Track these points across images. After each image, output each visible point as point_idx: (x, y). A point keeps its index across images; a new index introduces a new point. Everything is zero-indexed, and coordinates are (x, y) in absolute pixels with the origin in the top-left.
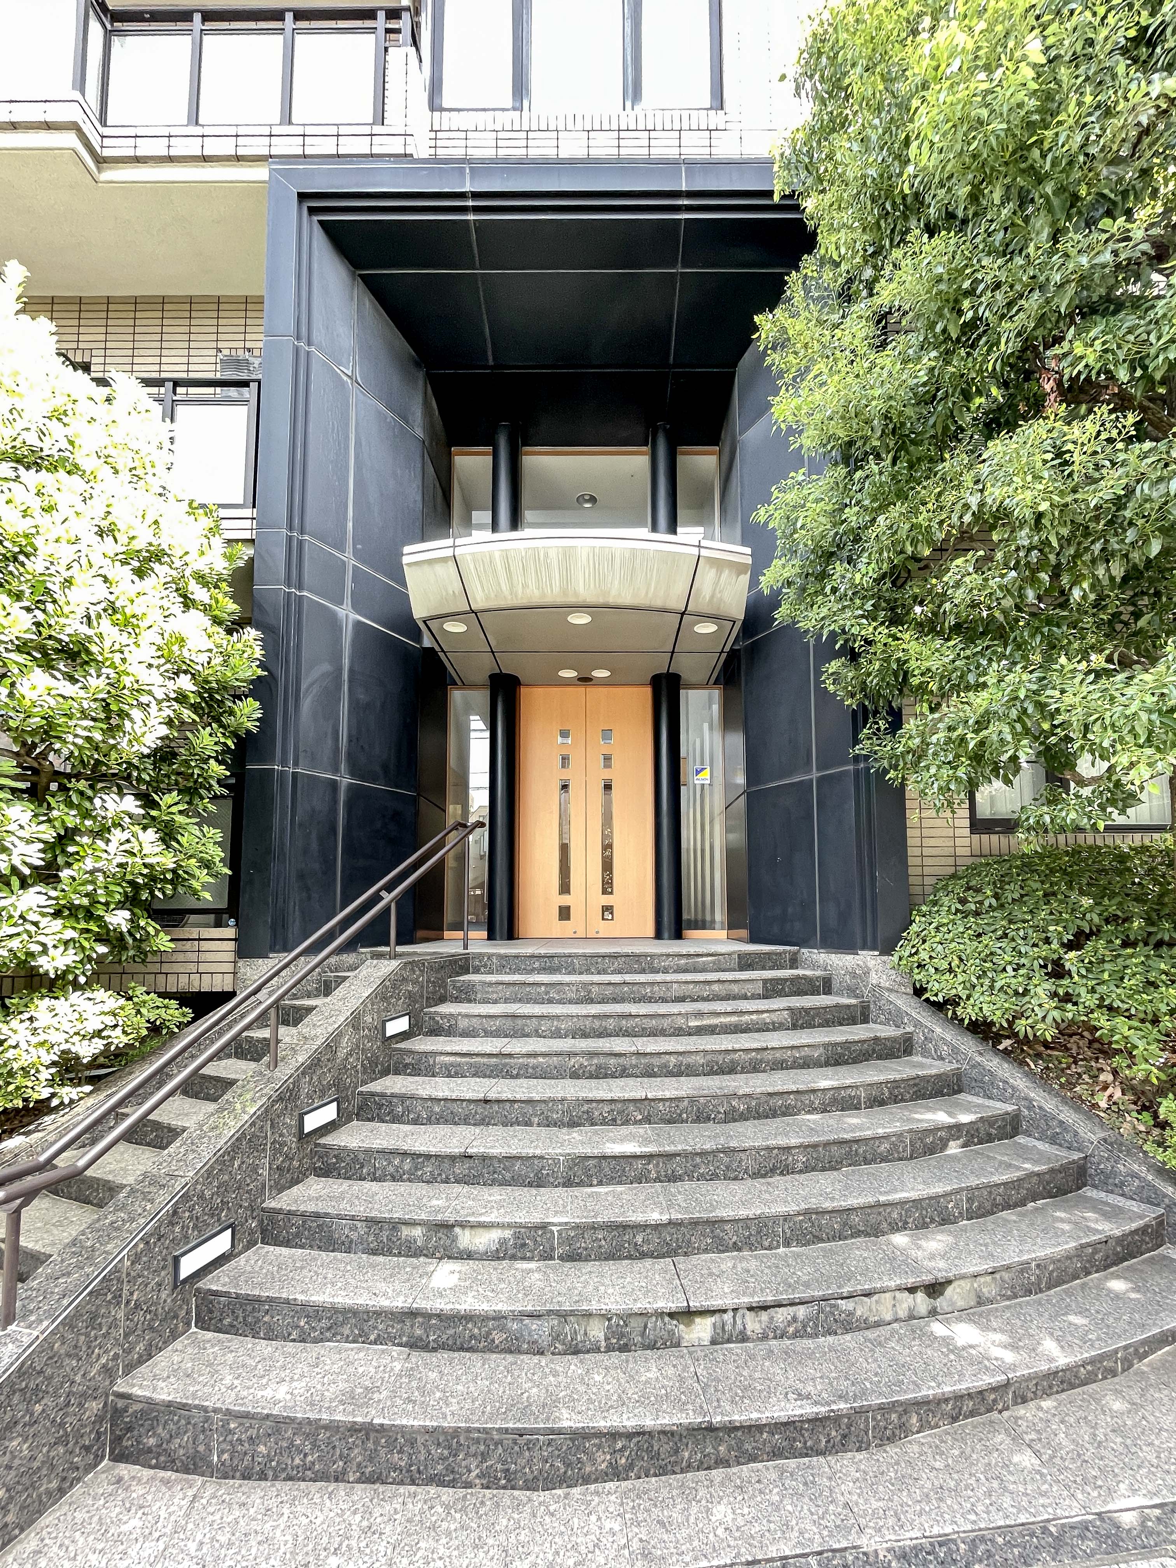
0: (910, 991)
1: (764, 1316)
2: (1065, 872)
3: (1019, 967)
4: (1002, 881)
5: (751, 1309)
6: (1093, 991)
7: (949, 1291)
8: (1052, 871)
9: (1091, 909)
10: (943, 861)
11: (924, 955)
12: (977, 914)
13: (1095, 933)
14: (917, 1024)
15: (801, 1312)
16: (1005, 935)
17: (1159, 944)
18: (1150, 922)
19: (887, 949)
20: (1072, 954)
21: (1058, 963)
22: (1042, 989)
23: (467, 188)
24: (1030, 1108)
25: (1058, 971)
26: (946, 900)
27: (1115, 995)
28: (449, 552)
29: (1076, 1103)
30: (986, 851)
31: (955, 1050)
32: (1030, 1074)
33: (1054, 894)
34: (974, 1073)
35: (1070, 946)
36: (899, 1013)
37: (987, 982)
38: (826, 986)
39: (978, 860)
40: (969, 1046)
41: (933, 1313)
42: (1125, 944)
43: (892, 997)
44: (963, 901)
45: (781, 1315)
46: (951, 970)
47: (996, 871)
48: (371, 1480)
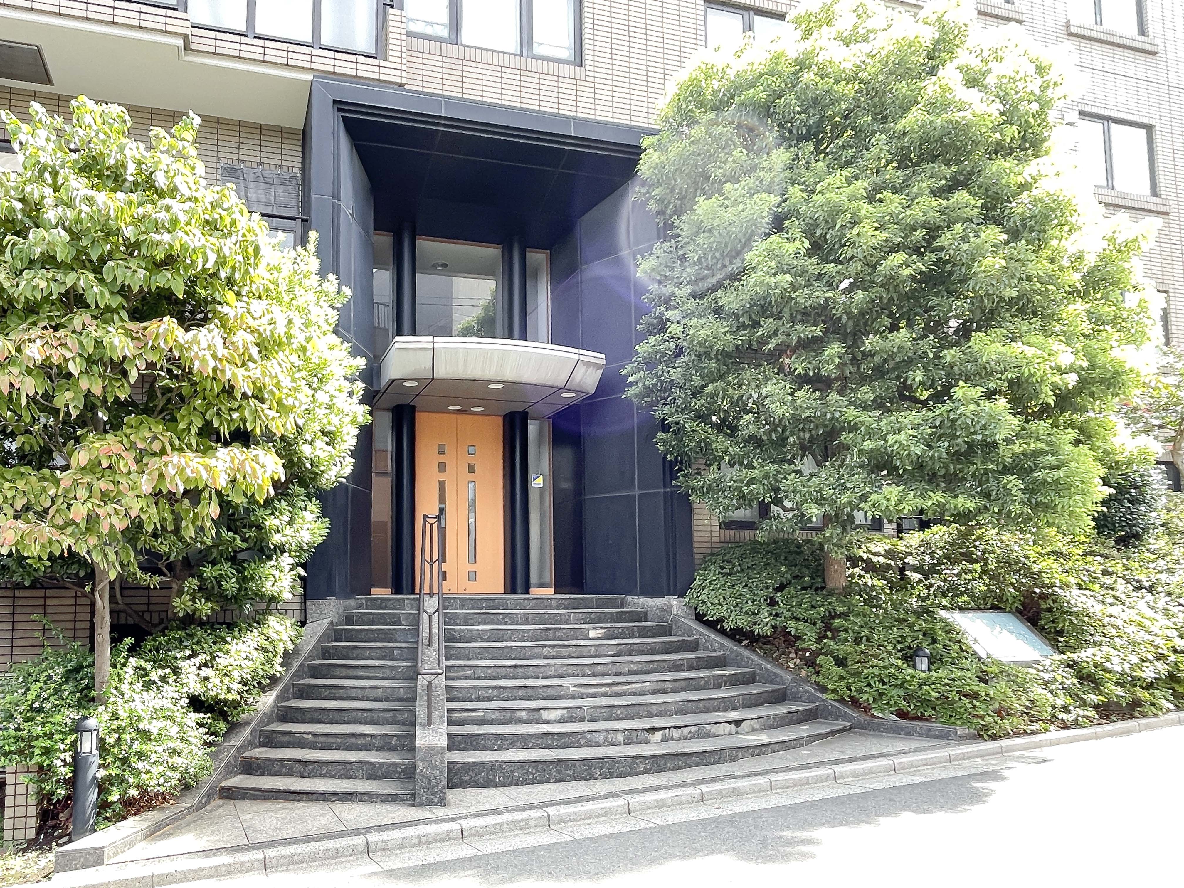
0: (694, 617)
1: (680, 730)
2: (772, 553)
3: (755, 601)
4: (743, 557)
5: (675, 728)
6: (789, 610)
7: (743, 725)
8: (767, 553)
9: (786, 572)
10: (705, 545)
11: (703, 597)
12: (729, 575)
13: (789, 583)
14: (701, 634)
15: (693, 729)
16: (746, 585)
17: (816, 589)
18: (813, 578)
19: (682, 595)
20: (779, 594)
21: (772, 599)
22: (765, 611)
23: (443, 114)
24: (761, 669)
25: (772, 603)
26: (712, 568)
27: (799, 613)
28: (430, 346)
29: (780, 666)
30: (728, 539)
31: (722, 645)
32: (758, 654)
33: (768, 564)
34: (733, 656)
35: (777, 590)
36: (691, 629)
37: (738, 609)
38: (644, 616)
39: (726, 545)
40: (727, 643)
41: (737, 733)
42: (803, 588)
43: (686, 621)
44: (722, 568)
45: (686, 730)
46: (719, 604)
47: (738, 552)
48: (560, 781)
